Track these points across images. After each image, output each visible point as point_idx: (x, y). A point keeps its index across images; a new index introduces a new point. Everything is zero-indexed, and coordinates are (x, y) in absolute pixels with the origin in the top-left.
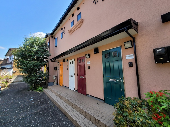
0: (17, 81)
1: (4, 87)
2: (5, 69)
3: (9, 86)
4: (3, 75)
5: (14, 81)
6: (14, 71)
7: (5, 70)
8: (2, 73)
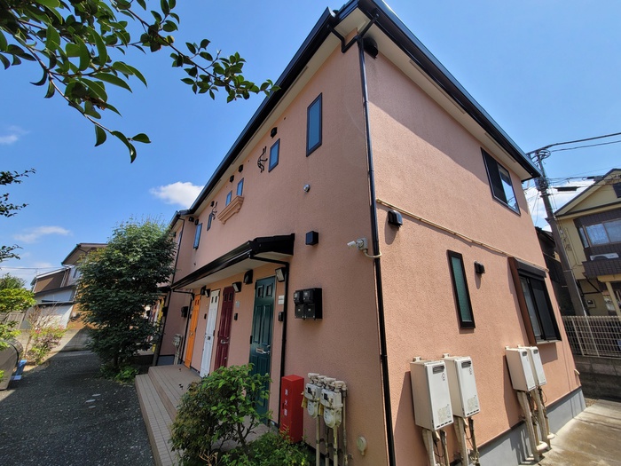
0: (76, 348)
1: (33, 364)
2: (51, 305)
3: (49, 361)
4: (41, 324)
5: (65, 347)
6: (74, 315)
7: (49, 309)
8: (39, 320)
